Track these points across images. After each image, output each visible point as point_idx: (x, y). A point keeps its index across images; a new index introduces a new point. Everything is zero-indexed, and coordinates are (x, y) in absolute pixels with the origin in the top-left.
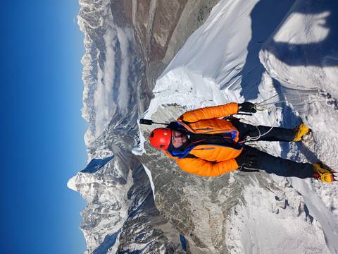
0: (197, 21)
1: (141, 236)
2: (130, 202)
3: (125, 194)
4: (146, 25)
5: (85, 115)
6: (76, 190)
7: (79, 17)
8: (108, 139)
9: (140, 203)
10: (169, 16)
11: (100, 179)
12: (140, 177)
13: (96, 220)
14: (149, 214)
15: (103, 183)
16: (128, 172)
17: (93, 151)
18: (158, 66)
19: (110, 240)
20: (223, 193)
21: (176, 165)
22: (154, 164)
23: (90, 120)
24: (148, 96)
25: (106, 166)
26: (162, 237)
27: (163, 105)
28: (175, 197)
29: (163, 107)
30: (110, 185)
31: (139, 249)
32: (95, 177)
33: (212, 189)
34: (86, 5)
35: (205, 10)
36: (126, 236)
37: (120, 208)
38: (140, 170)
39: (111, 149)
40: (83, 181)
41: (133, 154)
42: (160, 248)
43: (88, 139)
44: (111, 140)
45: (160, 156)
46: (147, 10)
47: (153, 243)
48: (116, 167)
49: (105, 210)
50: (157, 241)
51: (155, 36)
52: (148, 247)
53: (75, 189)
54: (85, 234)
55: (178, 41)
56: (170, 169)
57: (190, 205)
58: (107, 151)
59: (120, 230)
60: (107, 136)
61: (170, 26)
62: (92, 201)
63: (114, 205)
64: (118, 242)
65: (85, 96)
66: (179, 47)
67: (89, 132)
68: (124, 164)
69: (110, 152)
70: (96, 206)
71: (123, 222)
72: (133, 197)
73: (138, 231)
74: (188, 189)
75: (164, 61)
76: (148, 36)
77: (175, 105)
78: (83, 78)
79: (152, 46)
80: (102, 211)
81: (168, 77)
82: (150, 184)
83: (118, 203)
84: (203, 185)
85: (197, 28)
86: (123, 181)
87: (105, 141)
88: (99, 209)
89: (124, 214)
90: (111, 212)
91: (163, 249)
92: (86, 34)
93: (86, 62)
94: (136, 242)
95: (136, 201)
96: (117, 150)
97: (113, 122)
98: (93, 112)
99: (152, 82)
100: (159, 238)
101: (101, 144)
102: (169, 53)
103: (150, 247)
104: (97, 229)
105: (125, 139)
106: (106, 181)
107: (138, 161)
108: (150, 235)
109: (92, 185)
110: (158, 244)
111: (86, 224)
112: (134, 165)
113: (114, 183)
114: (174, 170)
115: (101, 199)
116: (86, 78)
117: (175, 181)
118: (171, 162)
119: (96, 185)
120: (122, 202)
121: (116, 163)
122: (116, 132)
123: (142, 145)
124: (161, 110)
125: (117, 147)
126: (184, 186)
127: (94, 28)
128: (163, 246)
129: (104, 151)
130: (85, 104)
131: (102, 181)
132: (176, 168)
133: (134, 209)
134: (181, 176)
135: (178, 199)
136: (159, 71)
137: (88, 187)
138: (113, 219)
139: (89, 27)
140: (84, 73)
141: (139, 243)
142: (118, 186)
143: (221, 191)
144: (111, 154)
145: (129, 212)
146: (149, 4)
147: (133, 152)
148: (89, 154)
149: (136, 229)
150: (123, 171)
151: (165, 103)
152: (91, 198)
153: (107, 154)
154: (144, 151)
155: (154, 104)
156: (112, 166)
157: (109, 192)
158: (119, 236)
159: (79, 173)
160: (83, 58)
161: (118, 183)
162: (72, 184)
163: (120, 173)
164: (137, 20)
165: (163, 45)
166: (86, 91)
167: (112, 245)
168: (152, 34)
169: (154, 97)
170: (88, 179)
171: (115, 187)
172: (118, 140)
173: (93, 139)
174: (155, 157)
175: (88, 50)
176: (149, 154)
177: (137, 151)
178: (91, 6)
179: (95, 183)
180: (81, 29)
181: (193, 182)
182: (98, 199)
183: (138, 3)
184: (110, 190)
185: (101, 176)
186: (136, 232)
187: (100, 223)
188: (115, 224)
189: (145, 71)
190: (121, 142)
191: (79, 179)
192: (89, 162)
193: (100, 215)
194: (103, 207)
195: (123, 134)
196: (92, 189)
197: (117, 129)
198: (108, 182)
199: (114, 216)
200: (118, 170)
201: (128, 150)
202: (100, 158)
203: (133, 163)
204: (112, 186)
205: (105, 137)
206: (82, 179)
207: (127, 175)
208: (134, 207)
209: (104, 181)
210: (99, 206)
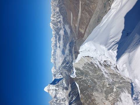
0: (97, 22)
2: (70, 98)
3: (67, 94)
4: (76, 25)
5: (52, 61)
7: (51, 24)
8: (61, 70)
9: (74, 99)
10: (85, 21)
11: (57, 87)
12: (74, 87)
14: (78, 104)
15: (59, 89)
16: (69, 85)
17: (55, 75)
18: (81, 41)
20: (111, 96)
21: (90, 83)
22: (80, 82)
23: (54, 63)
24: (77, 53)
25: (60, 82)
27: (83, 57)
28: (89, 97)
29: (83, 58)
30: (61, 90)
32: (55, 87)
33: (106, 94)
34: (53, 19)
35: (100, 18)
37: (65, 101)
38: (74, 84)
39: (62, 75)
40: (51, 88)
41: (71, 77)
43: (53, 70)
45: (82, 78)
46: (77, 19)
48: (64, 82)
51: (80, 29)
53: (47, 91)
55: (89, 31)
56: (87, 84)
57: (96, 100)
58: (61, 75)
60: (60, 69)
61: (86, 25)
62: (54, 97)
63: (63, 99)
65: (52, 53)
66: (89, 33)
67: (53, 68)
68: (67, 81)
69: (62, 76)
70: (55, 99)
74: (95, 93)
75: (83, 39)
76: (77, 29)
77: (88, 56)
78: (52, 46)
79: (79, 33)
80: (58, 101)
81: (85, 45)
82: (78, 91)
83: (64, 98)
84: (102, 92)
85: (97, 25)
86: (67, 89)
88: (57, 101)
89: (67, 103)
90: (62, 102)
92: (53, 29)
93: (53, 40)
95: (72, 98)
96: (64, 75)
97: (63, 63)
98: (55, 60)
99: (79, 47)
101: (58, 73)
102: (85, 35)
109: (54, 90)
112: (71, 82)
113: (63, 89)
114: (89, 84)
115: (58, 96)
116: (53, 46)
117: (89, 90)
118: (87, 81)
119: (56, 90)
120: (66, 98)
121: (64, 80)
123: (75, 73)
124: (83, 59)
126: (93, 92)
127: (56, 27)
129: (59, 75)
130: (52, 57)
132: (90, 84)
133: (71, 102)
134: (92, 87)
135: (91, 98)
136: (81, 43)
137: (52, 91)
139: (54, 27)
140: (52, 44)
142: (65, 91)
143: (110, 95)
144: (62, 77)
145: (69, 102)
146: (77, 17)
147: (71, 76)
148: (53, 77)
150: (67, 84)
151: (84, 56)
152: (53, 96)
153: (61, 77)
154: (76, 76)
155: (79, 56)
156: (62, 82)
157: (61, 93)
159: (49, 85)
160: (52, 39)
161: (65, 90)
162: (46, 89)
163: (65, 85)
164: (73, 24)
165: (83, 33)
166: (53, 51)
168: (79, 28)
169: (79, 53)
170: (53, 87)
171: (63, 91)
172: (65, 71)
173: (55, 70)
174: (80, 79)
175: (54, 36)
176: (78, 77)
177: (72, 76)
178: (55, 19)
179: (55, 89)
180: (51, 28)
181: (97, 90)
182: (56, 96)
183: (73, 17)
184: (62, 92)
185: (58, 86)
189: (76, 43)
190: (66, 72)
192: (53, 80)
193: (57, 103)
194: (58, 100)
195: (67, 69)
196: (54, 92)
197: (64, 66)
198: (61, 89)
199: (63, 104)
200: (65, 84)
201: (69, 75)
202: (57, 78)
203: (71, 81)
204: (62, 91)
205: (59, 70)
206: (50, 87)
207: (69, 86)
208: (72, 100)
209: (59, 88)
210: (57, 99)
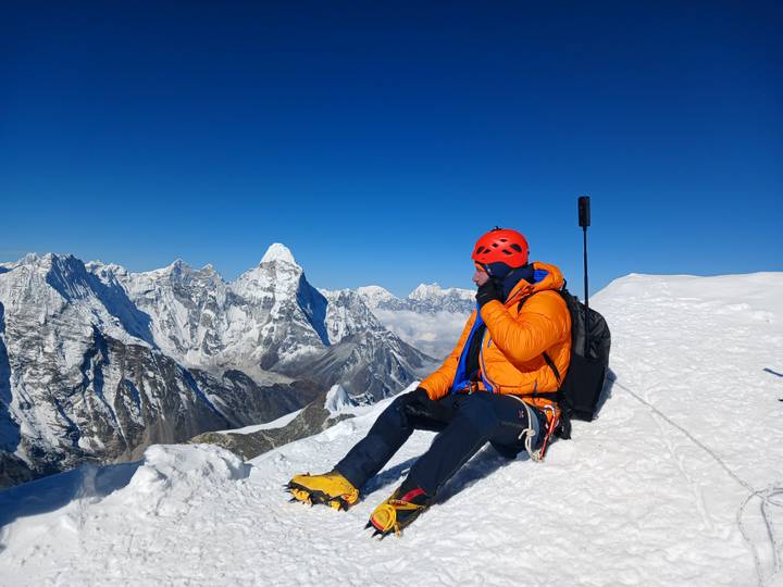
1: (134, 395)
2: (218, 377)
3: (240, 365)
5: (423, 291)
6: (263, 261)
8: (369, 335)
9: (211, 398)
11: (281, 311)
12: (273, 402)
13: (190, 297)
14: (182, 418)
15: (270, 318)
16: (288, 374)
17: (345, 301)
19: (137, 323)
23: (413, 301)
25: (309, 327)
26: (122, 444)
30: (265, 334)
31: (105, 388)
32: (287, 302)
36: (141, 360)
37: (208, 352)
38: (290, 403)
39: (344, 340)
40: (281, 277)
41: (329, 389)
42: (96, 439)
43: (372, 293)
44: (364, 342)
47: (111, 423)
48: (304, 350)
49: (209, 319)
50: (115, 433)
52: (106, 410)
53: (266, 259)
54: (162, 271)
58: (342, 332)
59: (156, 347)
60: (376, 334)
62: (235, 291)
63: (217, 338)
64: (131, 340)
67: (386, 295)
68: (308, 368)
69: (338, 339)
70: (221, 299)
71: (175, 357)
72: (228, 383)
73: (148, 389)
80: (208, 312)
82: (251, 423)
83: (221, 347)
86: (269, 362)
87: (363, 329)
88: (213, 306)
89: (193, 360)
90: (202, 331)
91: (93, 445)
94: (124, 381)
95: (218, 389)
96: (343, 353)
97: (405, 348)
98: (428, 307)
100: (120, 437)
101: (358, 320)
103: (105, 415)
104: (168, 297)
105: (364, 372)
106: (275, 326)
107: (310, 400)
108: (133, 416)
109: (270, 295)
110: (107, 433)
111: (183, 275)
112: (302, 390)
113: (268, 341)
115: (237, 312)
119: (269, 303)
120: (220, 355)
121: (313, 349)
122: (382, 355)
123: (349, 409)
125: (348, 354)
128: (101, 445)
129: (342, 326)
130: (447, 292)
131: (277, 316)
133: (199, 383)
137: (268, 285)
138: (185, 334)
141: (119, 389)
142: (260, 351)
144: (334, 339)
145: (196, 371)
147: (335, 388)
148: (339, 293)
149: (154, 384)
150: (293, 363)
152: (241, 289)
153: (336, 333)
154: (335, 414)
156: (306, 341)
157: (249, 329)
158: (144, 344)
159: (300, 270)
161: (266, 351)
162: (278, 252)
163: (287, 356)
167: (127, 328)
170: (285, 288)
171: (259, 343)
172: (364, 357)
173: (371, 304)
177: (337, 397)
179: (274, 300)
182: (236, 304)
184: (254, 334)
185: (287, 314)
186: (146, 383)
187: (181, 305)
188: (173, 339)
190: (359, 365)
191: (287, 268)
192: (322, 291)
193: (200, 306)
194: (217, 314)
195: (375, 370)
196: (261, 295)
197: (390, 356)
198: (272, 330)
199: (192, 337)
200: (295, 354)
201: (340, 377)
202: (328, 316)
203: (307, 388)
204: (261, 336)
205: (373, 328)
206: (286, 275)
207: (281, 373)
208: (205, 385)
209: (275, 320)
210: (220, 305)
